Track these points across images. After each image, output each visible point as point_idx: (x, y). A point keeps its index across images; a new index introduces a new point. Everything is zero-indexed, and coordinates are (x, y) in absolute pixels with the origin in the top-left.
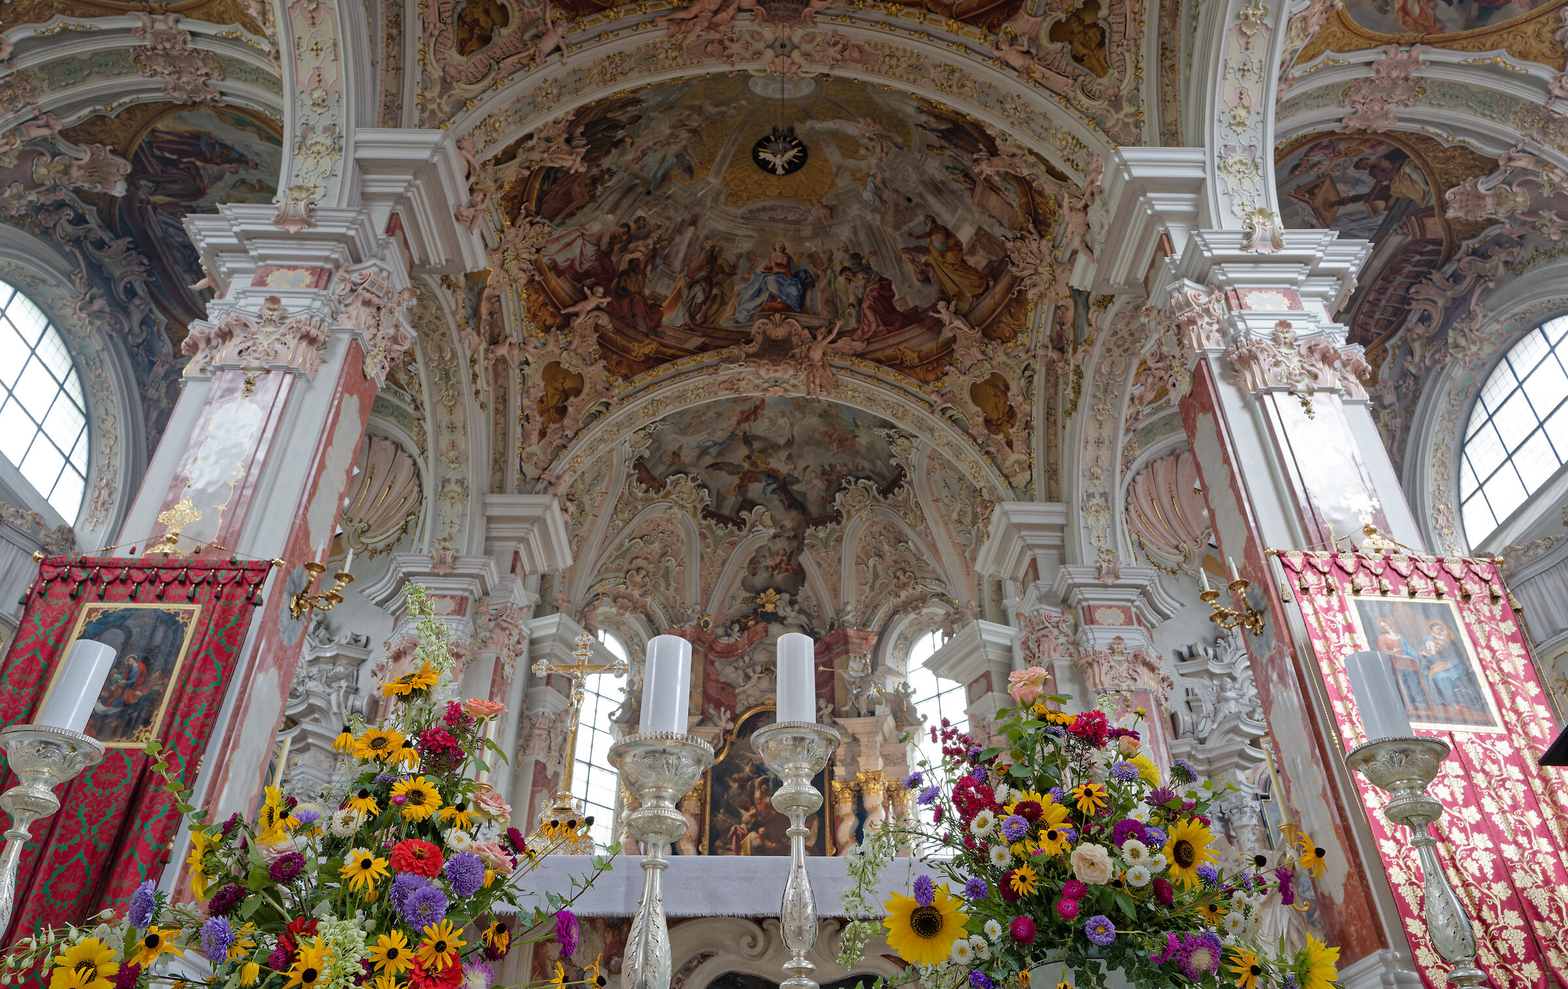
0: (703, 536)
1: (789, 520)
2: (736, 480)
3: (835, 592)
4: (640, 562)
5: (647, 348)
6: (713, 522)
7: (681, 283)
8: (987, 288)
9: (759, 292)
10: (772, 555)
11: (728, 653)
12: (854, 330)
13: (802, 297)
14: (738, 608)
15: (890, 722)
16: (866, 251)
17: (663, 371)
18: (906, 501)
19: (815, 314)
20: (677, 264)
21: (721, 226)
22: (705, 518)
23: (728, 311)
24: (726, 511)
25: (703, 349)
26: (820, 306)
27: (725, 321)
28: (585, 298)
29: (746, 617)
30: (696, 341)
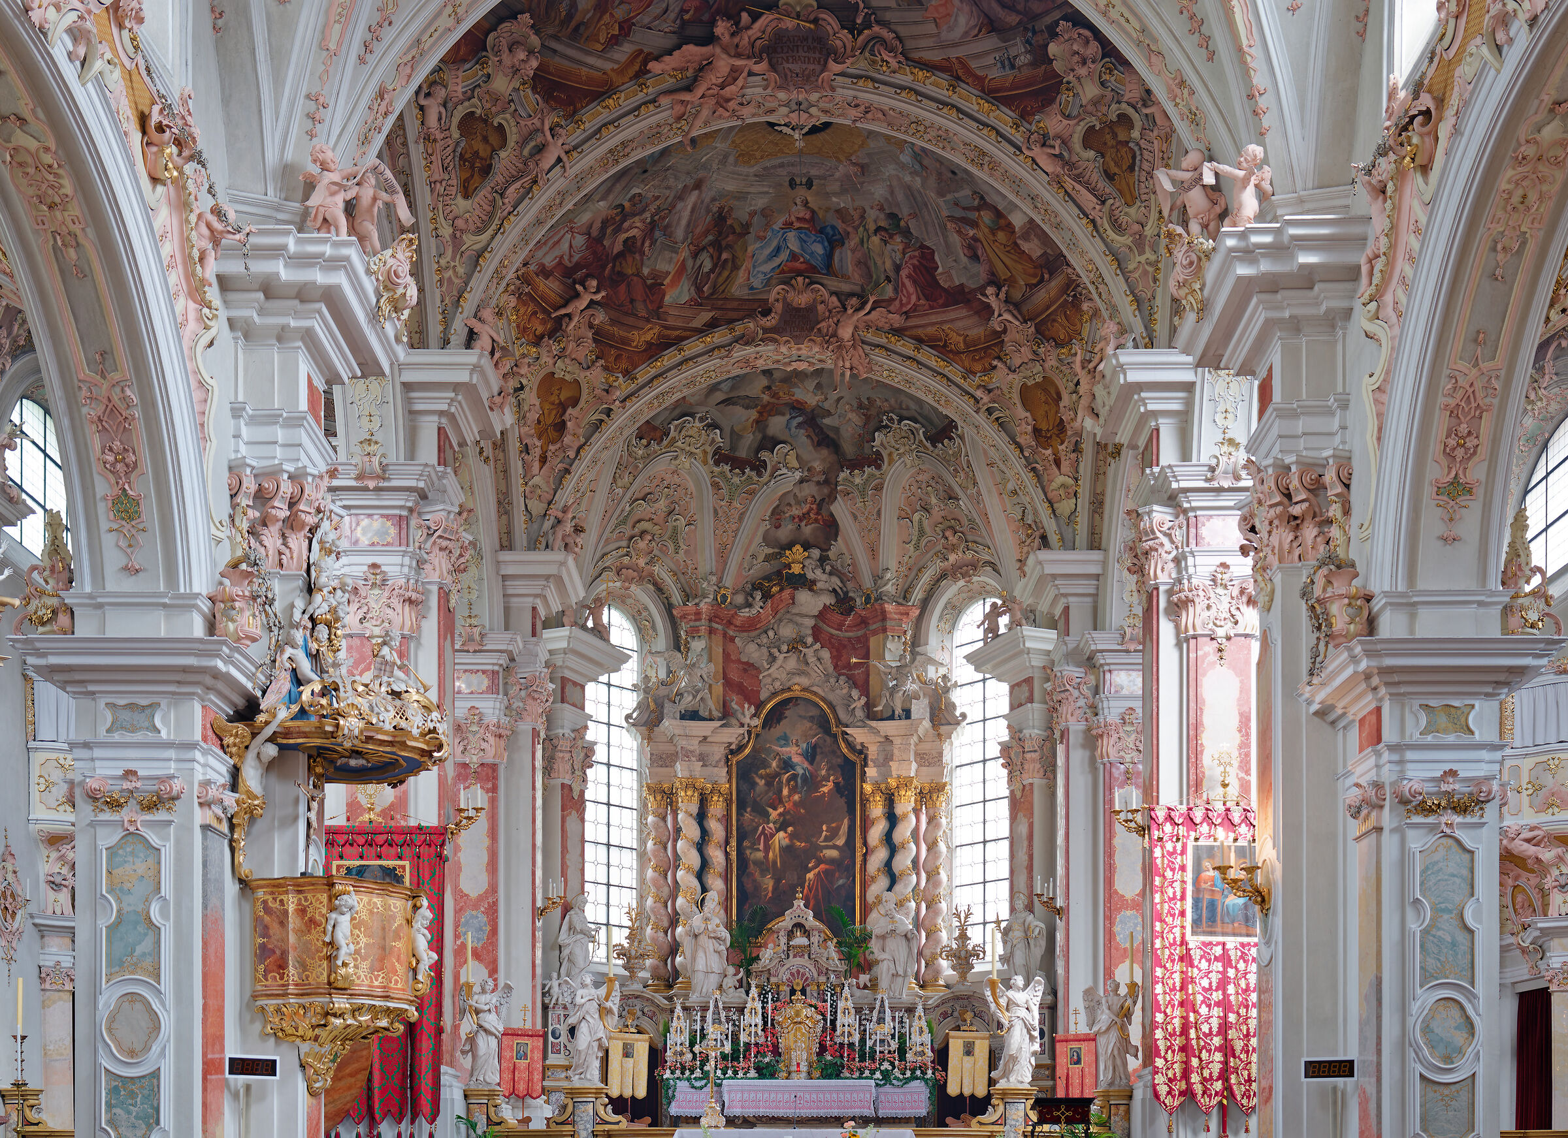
0: (716, 485)
1: (819, 461)
2: (753, 414)
3: (873, 552)
4: (644, 525)
5: (650, 334)
6: (727, 468)
7: (685, 253)
8: (1042, 280)
9: (778, 250)
10: (798, 503)
11: (750, 626)
12: (891, 301)
13: (829, 256)
14: (760, 568)
15: (926, 724)
16: (904, 211)
17: (670, 358)
18: (957, 455)
19: (845, 277)
20: (680, 233)
21: (731, 186)
22: (717, 463)
23: (742, 275)
24: (742, 453)
25: (712, 325)
26: (850, 268)
27: (738, 289)
28: (577, 295)
29: (768, 578)
30: (705, 316)
